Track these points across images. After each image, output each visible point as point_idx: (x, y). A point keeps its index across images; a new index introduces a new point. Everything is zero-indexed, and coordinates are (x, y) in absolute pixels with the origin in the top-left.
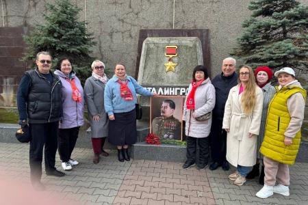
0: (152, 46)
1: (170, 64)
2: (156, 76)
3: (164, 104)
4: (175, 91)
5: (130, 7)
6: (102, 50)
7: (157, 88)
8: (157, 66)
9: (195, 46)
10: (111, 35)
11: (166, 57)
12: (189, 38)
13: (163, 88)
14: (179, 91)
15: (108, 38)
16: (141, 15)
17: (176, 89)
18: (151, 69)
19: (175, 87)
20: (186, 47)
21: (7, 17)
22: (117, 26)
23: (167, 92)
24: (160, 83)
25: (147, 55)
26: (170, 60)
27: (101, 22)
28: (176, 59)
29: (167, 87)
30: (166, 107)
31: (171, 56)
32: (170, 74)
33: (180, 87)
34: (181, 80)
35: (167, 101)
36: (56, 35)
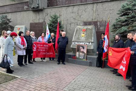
0: (78, 29)
1: (83, 34)
2: (78, 38)
3: (81, 47)
4: (83, 43)
5: (78, 14)
6: (67, 30)
7: (78, 42)
8: (79, 35)
9: (92, 29)
10: (70, 24)
11: (82, 32)
12: (90, 26)
13: (80, 42)
14: (85, 43)
15: (69, 25)
16: (81, 16)
17: (84, 43)
18: (77, 36)
19: (84, 42)
20: (89, 29)
21: (39, 19)
22: (73, 21)
23: (81, 43)
24: (79, 41)
25: (76, 32)
26: (83, 33)
27: (67, 20)
28: (85, 33)
29: (81, 42)
30: (81, 48)
31: (84, 32)
32: (83, 38)
33: (85, 42)
34: (86, 40)
35: (82, 46)
36: (51, 26)
